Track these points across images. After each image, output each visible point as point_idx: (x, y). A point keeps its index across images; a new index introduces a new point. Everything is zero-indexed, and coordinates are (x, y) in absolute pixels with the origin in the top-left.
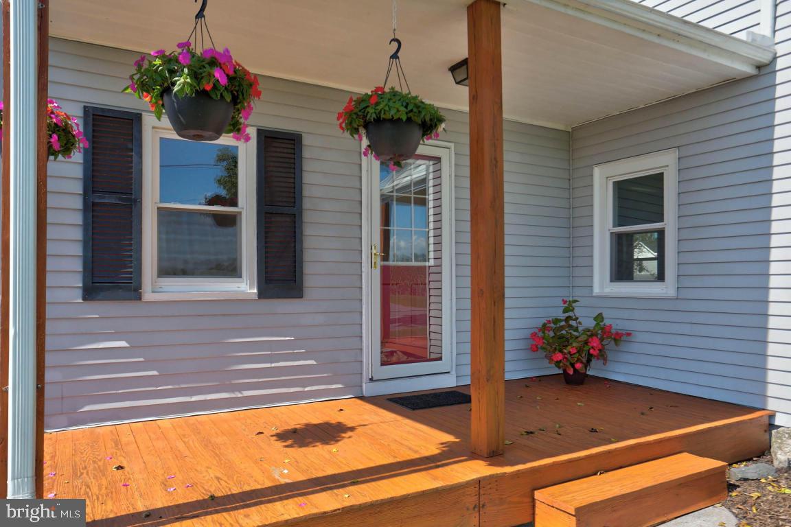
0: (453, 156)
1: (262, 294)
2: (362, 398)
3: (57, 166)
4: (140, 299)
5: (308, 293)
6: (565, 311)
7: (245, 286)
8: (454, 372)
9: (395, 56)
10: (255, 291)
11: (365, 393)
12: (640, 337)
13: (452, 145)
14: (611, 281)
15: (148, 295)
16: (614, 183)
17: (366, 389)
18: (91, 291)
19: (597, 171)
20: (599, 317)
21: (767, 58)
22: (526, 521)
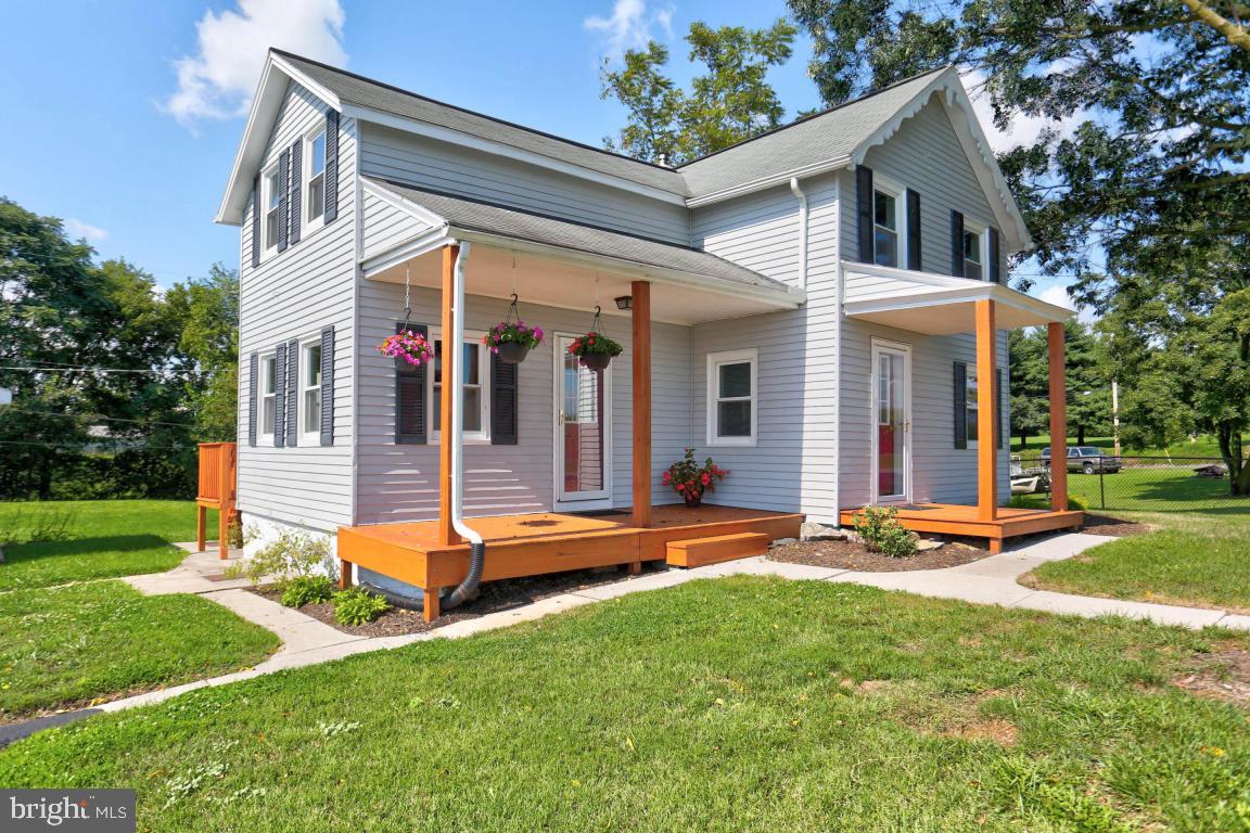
1: (493, 442)
2: (553, 512)
4: (425, 443)
5: (521, 441)
6: (686, 457)
7: (484, 437)
8: (611, 500)
9: (598, 316)
10: (490, 439)
11: (555, 510)
12: (737, 474)
15: (429, 441)
16: (721, 367)
17: (557, 508)
18: (400, 439)
19: (709, 358)
20: (709, 461)
21: (802, 302)
22: (662, 558)
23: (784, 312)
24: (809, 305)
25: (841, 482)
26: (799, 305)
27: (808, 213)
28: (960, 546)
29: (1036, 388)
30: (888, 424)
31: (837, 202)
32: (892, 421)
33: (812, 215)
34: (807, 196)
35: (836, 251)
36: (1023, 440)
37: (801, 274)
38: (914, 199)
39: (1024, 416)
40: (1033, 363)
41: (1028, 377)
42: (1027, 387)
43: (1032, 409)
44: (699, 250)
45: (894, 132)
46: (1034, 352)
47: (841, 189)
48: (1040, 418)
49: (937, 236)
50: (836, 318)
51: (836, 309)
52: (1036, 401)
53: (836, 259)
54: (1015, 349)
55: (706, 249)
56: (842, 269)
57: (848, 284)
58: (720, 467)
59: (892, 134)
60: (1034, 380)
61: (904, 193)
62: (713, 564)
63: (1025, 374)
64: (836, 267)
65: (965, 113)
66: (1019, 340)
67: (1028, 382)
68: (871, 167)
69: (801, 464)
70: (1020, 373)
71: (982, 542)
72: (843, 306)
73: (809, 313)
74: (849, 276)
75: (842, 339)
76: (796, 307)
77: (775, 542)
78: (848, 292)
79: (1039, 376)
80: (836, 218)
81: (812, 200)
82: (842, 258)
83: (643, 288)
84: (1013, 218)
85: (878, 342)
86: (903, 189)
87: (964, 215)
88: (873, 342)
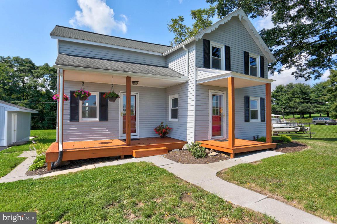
0: (138, 95)
1: (100, 120)
2: (119, 139)
3: (66, 102)
4: (79, 121)
5: (109, 120)
6: (161, 124)
7: (97, 119)
8: (138, 136)
9: (112, 87)
10: (99, 120)
11: (120, 139)
13: (138, 93)
14: (172, 118)
15: (80, 121)
16: (172, 99)
17: (120, 138)
18: (71, 120)
19: (170, 97)
20: (167, 125)
21: (187, 80)
22: (131, 154)
23: (184, 83)
24: (189, 81)
25: (195, 133)
26: (187, 81)
27: (189, 54)
28: (223, 155)
29: (313, 101)
30: (219, 115)
31: (195, 51)
32: (220, 114)
33: (190, 55)
34: (188, 50)
35: (194, 65)
36: (310, 115)
37: (187, 73)
38: (227, 49)
39: (310, 109)
40: (313, 94)
41: (311, 98)
42: (311, 101)
43: (312, 107)
44: (167, 67)
45: (215, 29)
46: (313, 91)
47: (196, 47)
48: (314, 109)
49: (237, 60)
50: (194, 84)
51: (194, 82)
52: (313, 105)
53: (194, 67)
54: (307, 91)
55: (169, 67)
56: (196, 70)
57: (198, 74)
58: (170, 127)
59: (214, 29)
60: (313, 99)
61: (224, 47)
62: (145, 157)
63: (310, 98)
64: (194, 70)
65: (247, 22)
66: (308, 88)
67: (311, 100)
68: (209, 40)
69: (187, 127)
70: (309, 97)
71: (228, 154)
72: (196, 81)
73: (189, 83)
74: (199, 72)
75: (196, 90)
76: (186, 82)
77: (173, 150)
78: (198, 77)
79: (314, 98)
80: (194, 55)
81: (190, 50)
82: (196, 67)
83: (128, 78)
84: (268, 53)
85: (212, 91)
86: (223, 46)
87: (249, 52)
88: (210, 91)
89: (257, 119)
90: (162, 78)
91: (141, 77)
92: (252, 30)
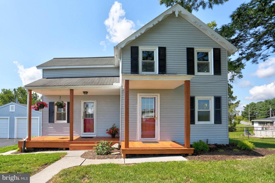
0: (96, 102)
7: (66, 121)
8: (96, 135)
13: (96, 100)
15: (55, 122)
17: (82, 136)
18: (49, 122)
31: (121, 59)
38: (162, 50)
47: (122, 55)
65: (188, 15)
68: (138, 46)
82: (122, 74)
83: (72, 91)
84: (224, 43)
85: (141, 94)
86: (157, 48)
87: (195, 48)
88: (138, 94)
89: (210, 121)
90: (97, 87)
91: (79, 88)
92: (196, 22)
